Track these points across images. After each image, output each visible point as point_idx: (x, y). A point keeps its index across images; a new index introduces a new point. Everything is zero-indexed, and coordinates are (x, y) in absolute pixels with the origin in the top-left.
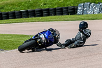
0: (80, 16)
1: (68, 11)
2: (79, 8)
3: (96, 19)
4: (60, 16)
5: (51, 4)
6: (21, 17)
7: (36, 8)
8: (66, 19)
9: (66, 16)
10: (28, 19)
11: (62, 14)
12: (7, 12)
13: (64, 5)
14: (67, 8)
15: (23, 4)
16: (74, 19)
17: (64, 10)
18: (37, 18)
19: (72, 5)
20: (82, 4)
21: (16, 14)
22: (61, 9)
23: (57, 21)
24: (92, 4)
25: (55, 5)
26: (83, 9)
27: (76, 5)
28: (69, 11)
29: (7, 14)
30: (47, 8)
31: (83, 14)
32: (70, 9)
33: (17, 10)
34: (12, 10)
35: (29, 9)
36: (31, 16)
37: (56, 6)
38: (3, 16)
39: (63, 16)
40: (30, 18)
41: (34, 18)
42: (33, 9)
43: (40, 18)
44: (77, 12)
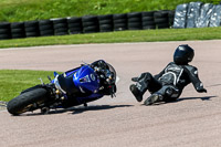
0: (179, 31)
1: (153, 20)
2: (178, 14)
3: (215, 38)
4: (137, 32)
5: (117, 5)
6: (52, 34)
7: (85, 15)
8: (150, 38)
9: (148, 32)
10: (66, 37)
11: (140, 27)
12: (21, 21)
13: (145, 8)
14: (152, 14)
15: (55, 4)
16: (165, 37)
17: (144, 18)
18: (86, 35)
19: (163, 8)
20: (185, 6)
21: (41, 28)
22: (139, 16)
23: (130, 41)
24: (206, 5)
25: (126, 7)
26: (186, 17)
27: (171, 8)
28: (156, 20)
29: (22, 26)
30: (108, 13)
31: (185, 26)
32: (158, 17)
33: (42, 19)
34: (33, 19)
35: (68, 15)
36: (73, 32)
37: (127, 11)
38: (13, 30)
39: (142, 31)
40: (71, 36)
41: (79, 35)
42: (78, 16)
43: (93, 35)
44: (172, 23)
